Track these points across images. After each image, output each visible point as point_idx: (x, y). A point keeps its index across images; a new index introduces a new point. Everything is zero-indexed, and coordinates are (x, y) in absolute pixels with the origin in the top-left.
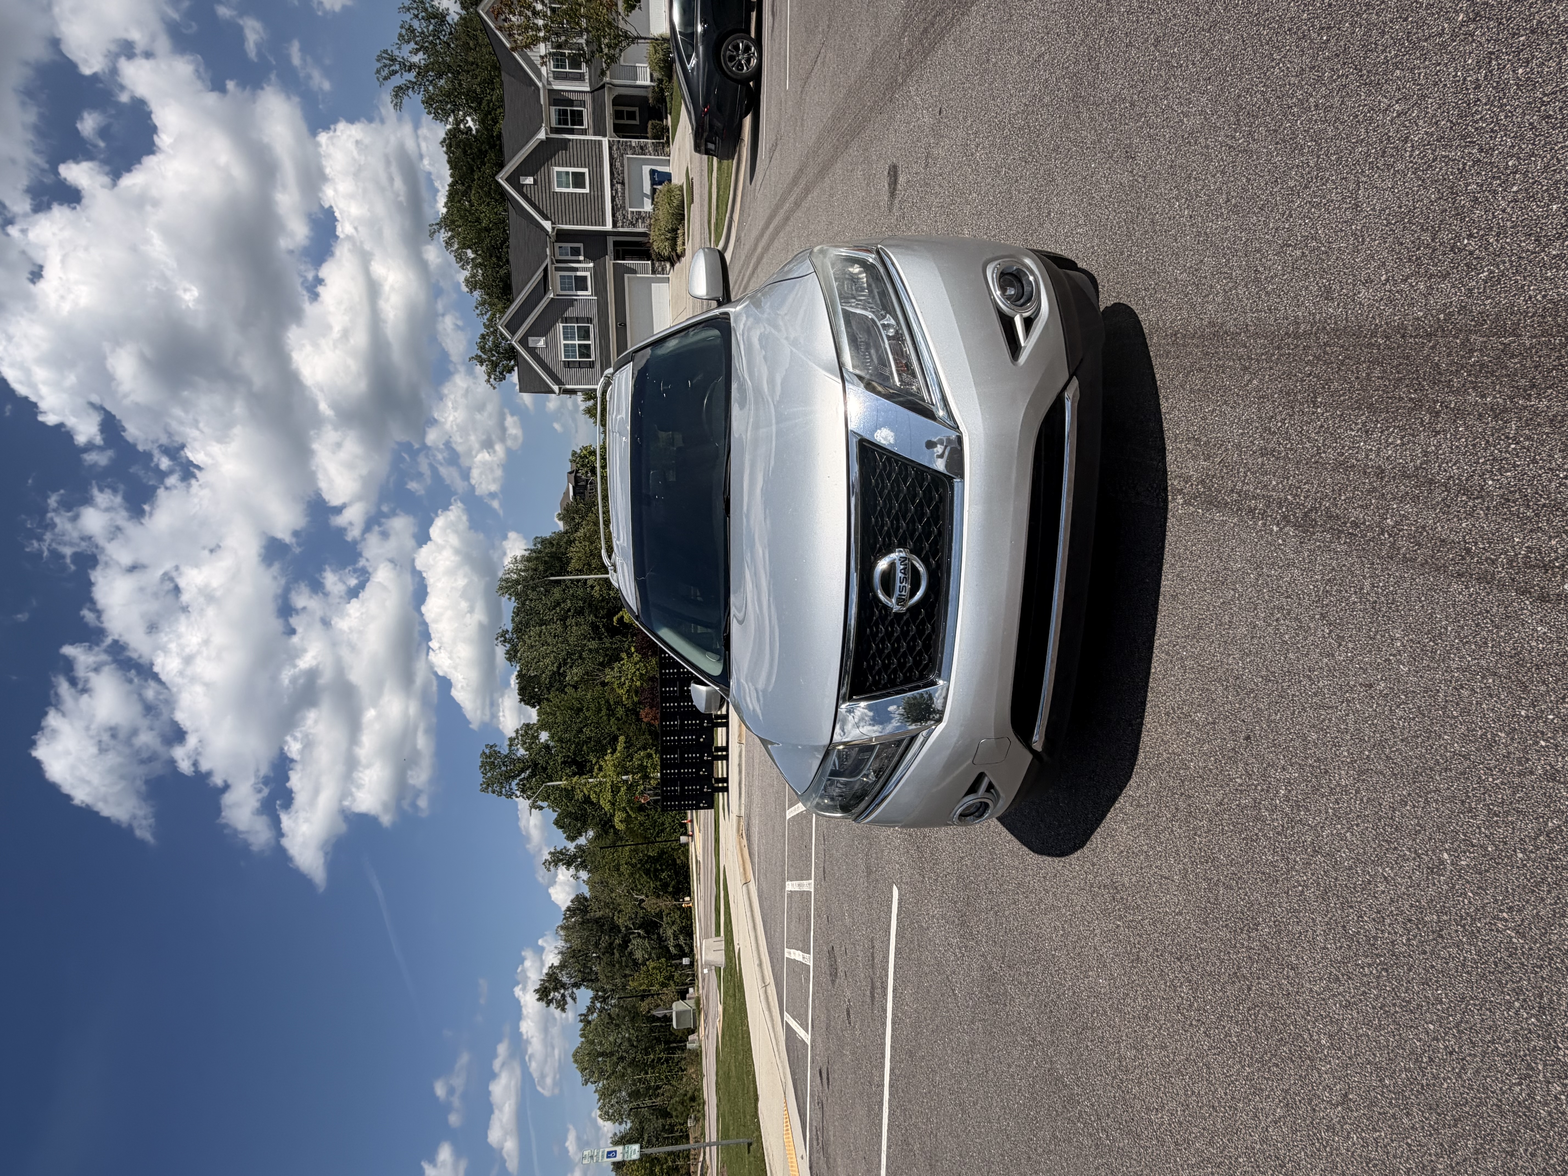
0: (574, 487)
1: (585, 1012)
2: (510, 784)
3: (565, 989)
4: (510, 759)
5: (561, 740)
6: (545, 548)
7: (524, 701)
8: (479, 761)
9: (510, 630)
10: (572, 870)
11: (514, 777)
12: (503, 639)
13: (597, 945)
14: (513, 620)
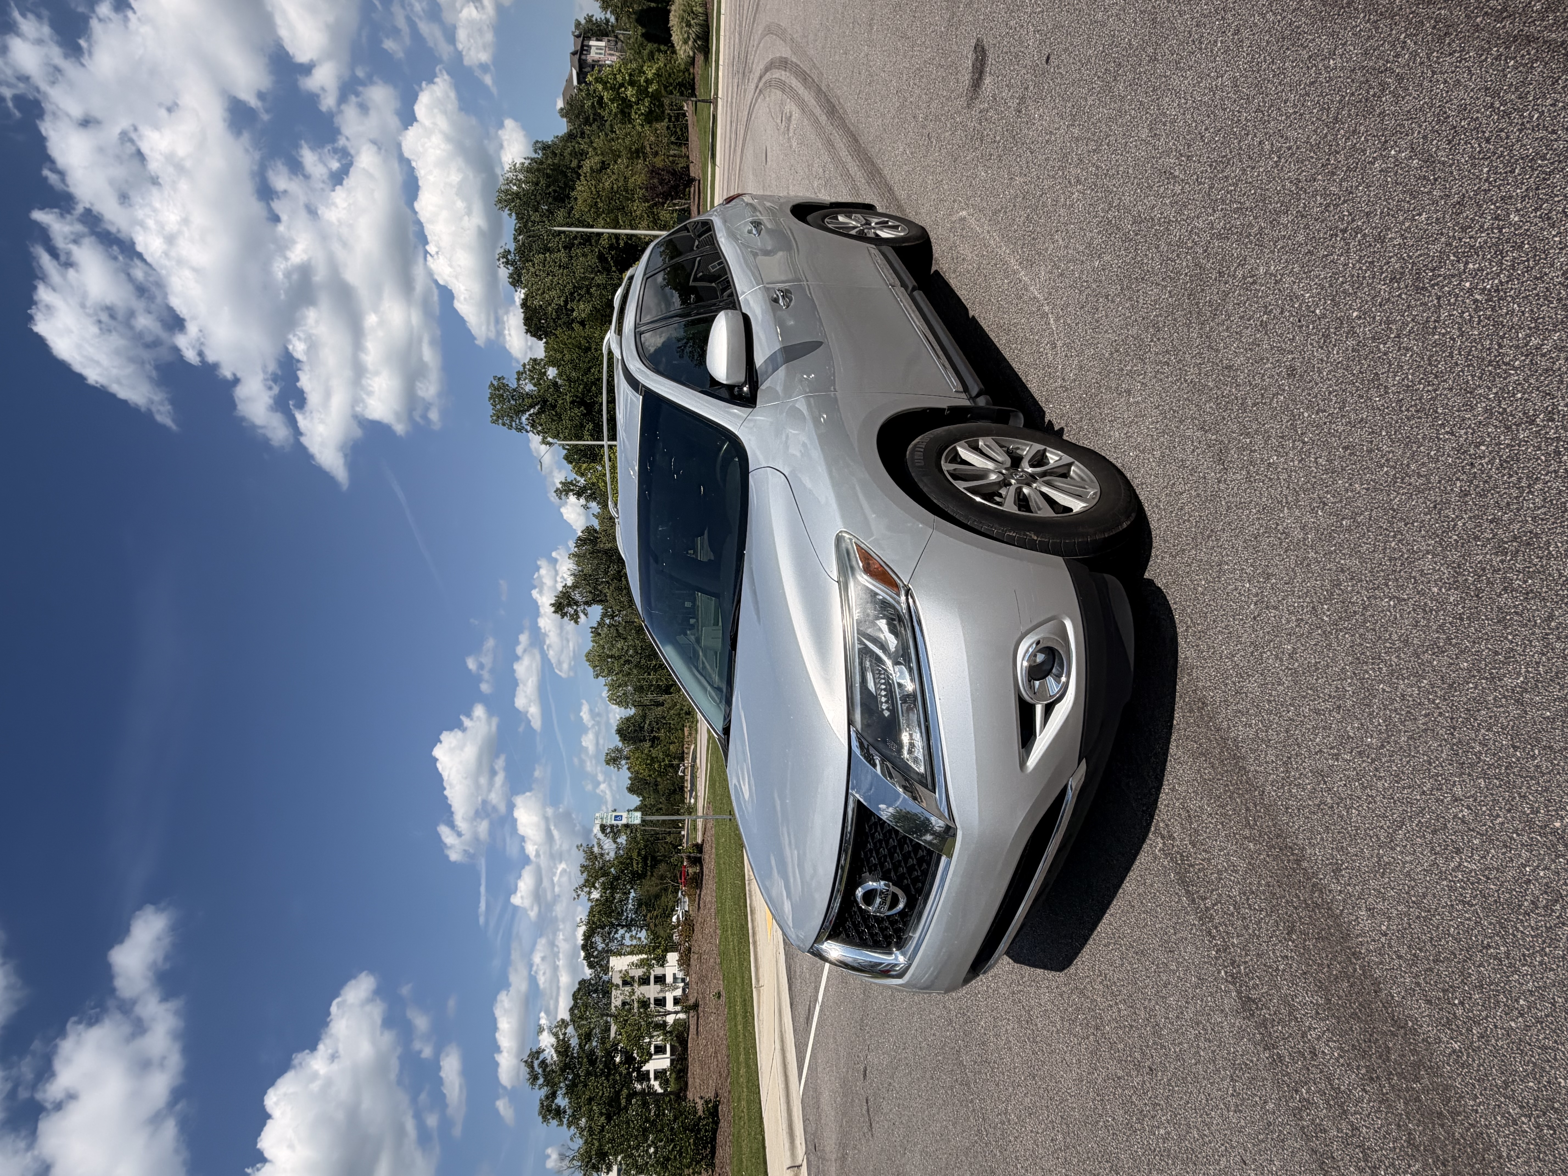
0: (578, 74)
1: (596, 626)
2: (520, 419)
3: (577, 606)
4: (518, 395)
5: (569, 380)
6: (547, 158)
7: (531, 332)
8: (488, 392)
9: (512, 250)
10: (582, 501)
11: (524, 412)
12: (505, 260)
13: (606, 572)
14: (515, 239)
